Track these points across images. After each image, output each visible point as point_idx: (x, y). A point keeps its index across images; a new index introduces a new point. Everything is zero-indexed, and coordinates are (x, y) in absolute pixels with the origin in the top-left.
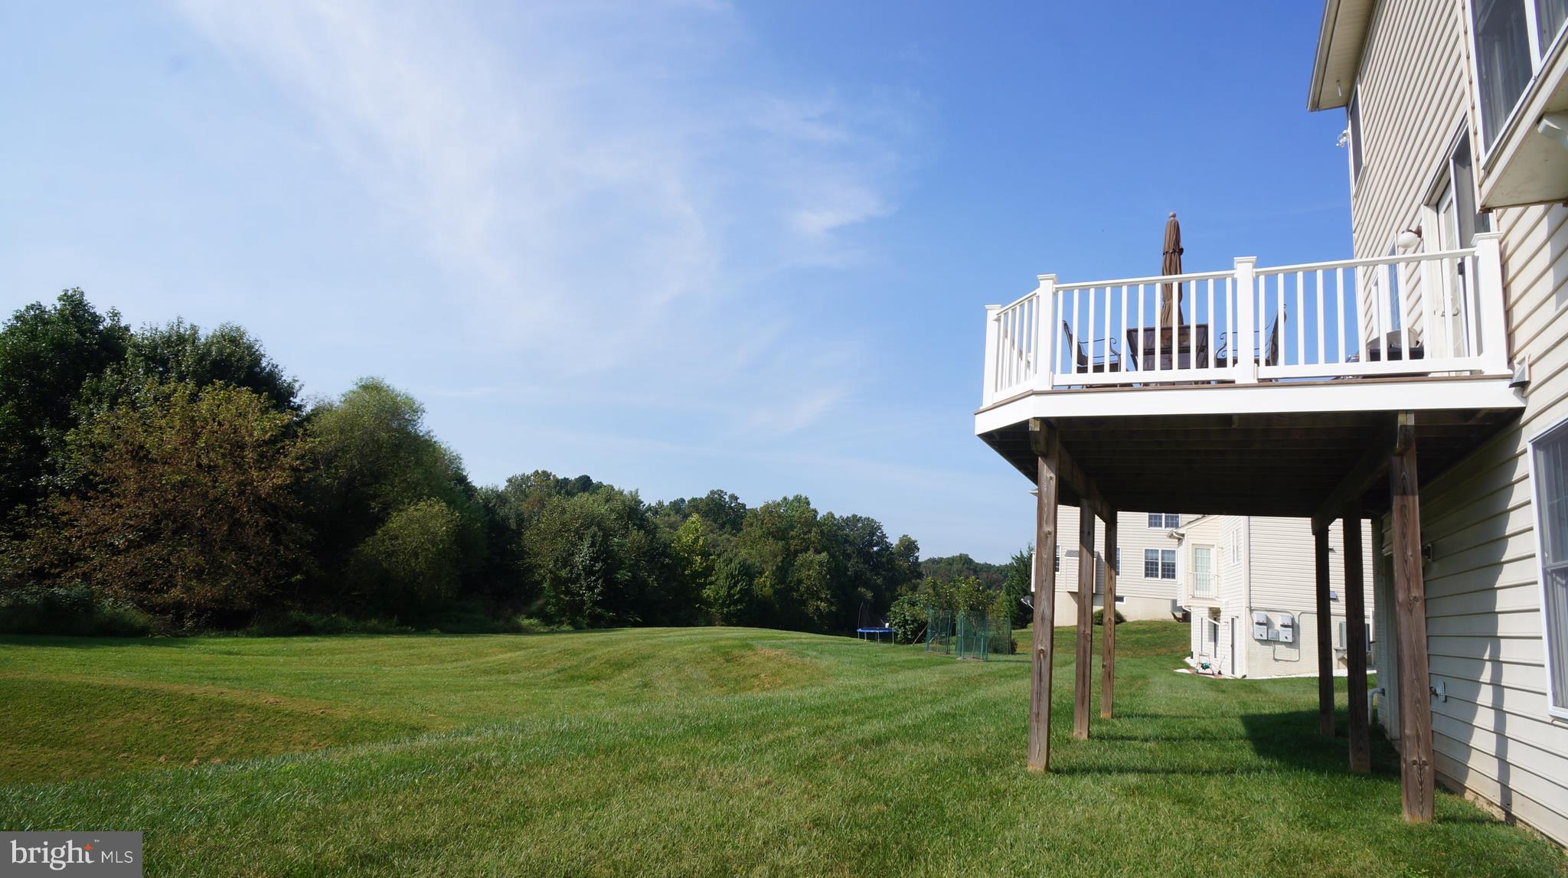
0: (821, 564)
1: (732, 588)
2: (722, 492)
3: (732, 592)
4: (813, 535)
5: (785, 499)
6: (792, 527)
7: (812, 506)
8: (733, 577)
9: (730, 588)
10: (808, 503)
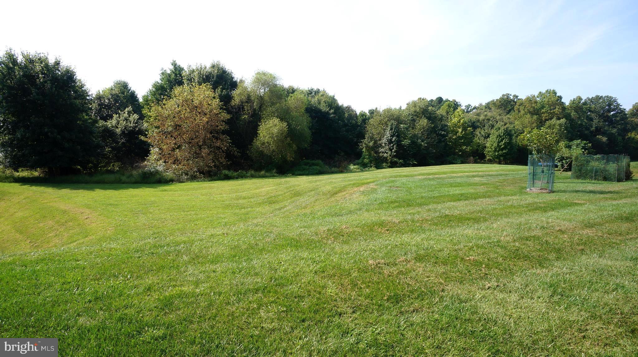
0: (560, 125)
1: (500, 142)
2: (508, 94)
3: (500, 144)
4: (557, 110)
5: (540, 93)
6: (543, 107)
7: (558, 94)
8: (501, 137)
9: (499, 142)
10: (555, 93)
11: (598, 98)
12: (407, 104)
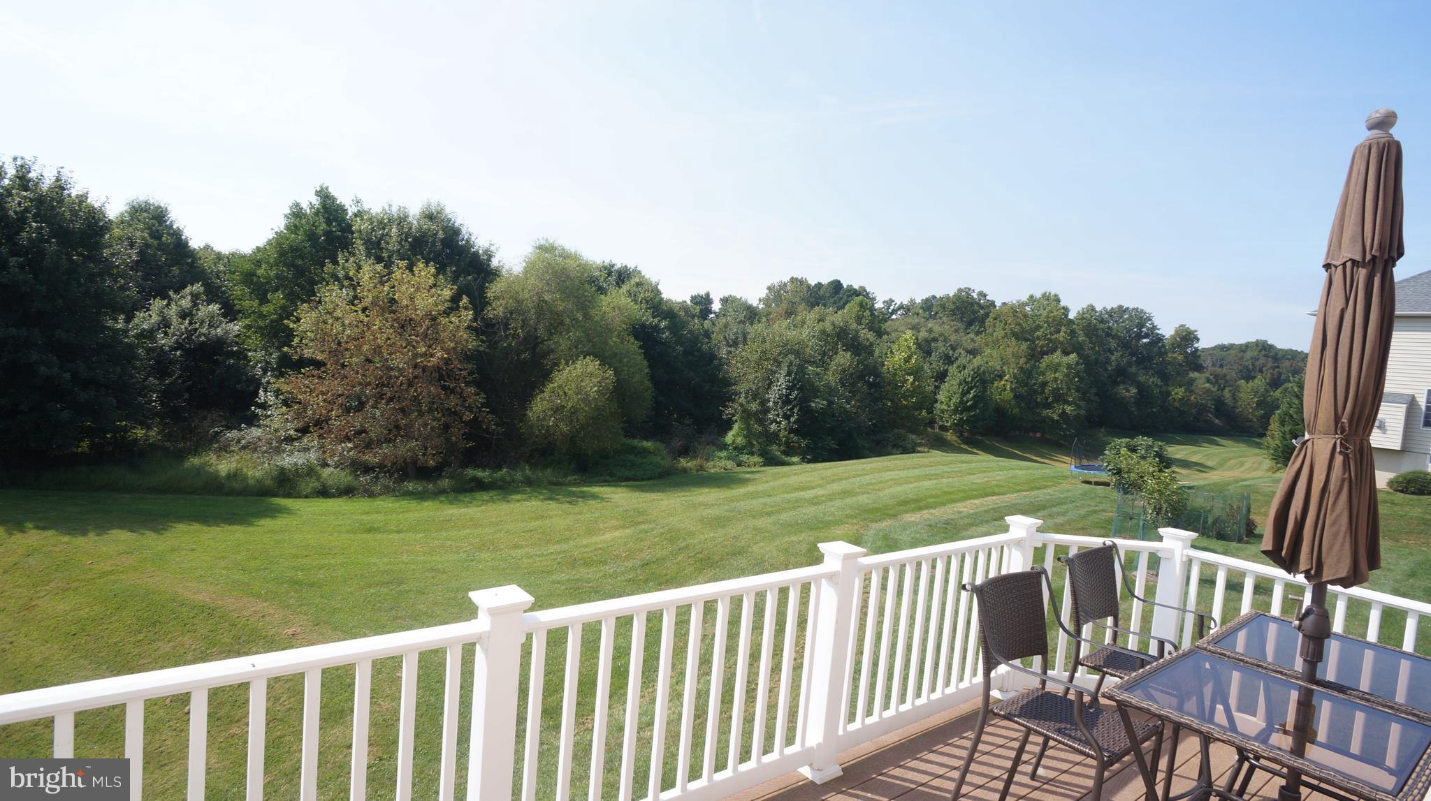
0: (1069, 366)
1: (966, 394)
2: (970, 289)
3: (965, 399)
4: (1062, 336)
5: (1032, 297)
6: (1039, 327)
7: (1062, 304)
8: (967, 383)
9: (964, 394)
10: (1059, 301)
11: (1121, 310)
12: (769, 288)
